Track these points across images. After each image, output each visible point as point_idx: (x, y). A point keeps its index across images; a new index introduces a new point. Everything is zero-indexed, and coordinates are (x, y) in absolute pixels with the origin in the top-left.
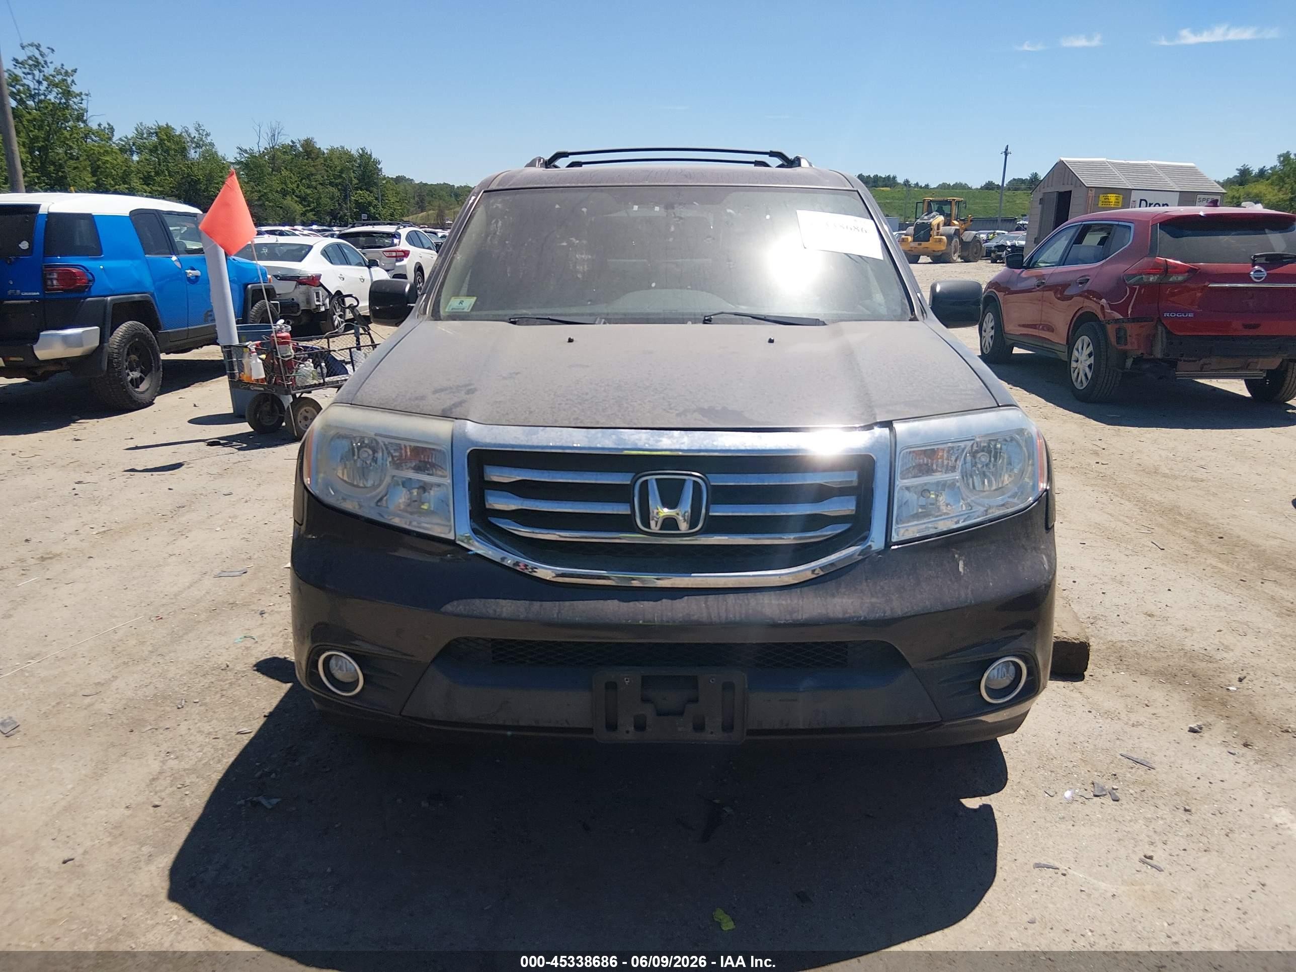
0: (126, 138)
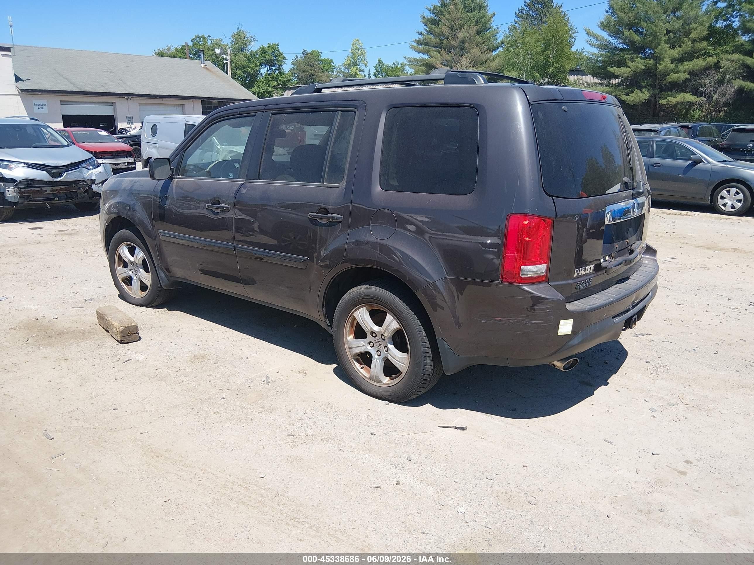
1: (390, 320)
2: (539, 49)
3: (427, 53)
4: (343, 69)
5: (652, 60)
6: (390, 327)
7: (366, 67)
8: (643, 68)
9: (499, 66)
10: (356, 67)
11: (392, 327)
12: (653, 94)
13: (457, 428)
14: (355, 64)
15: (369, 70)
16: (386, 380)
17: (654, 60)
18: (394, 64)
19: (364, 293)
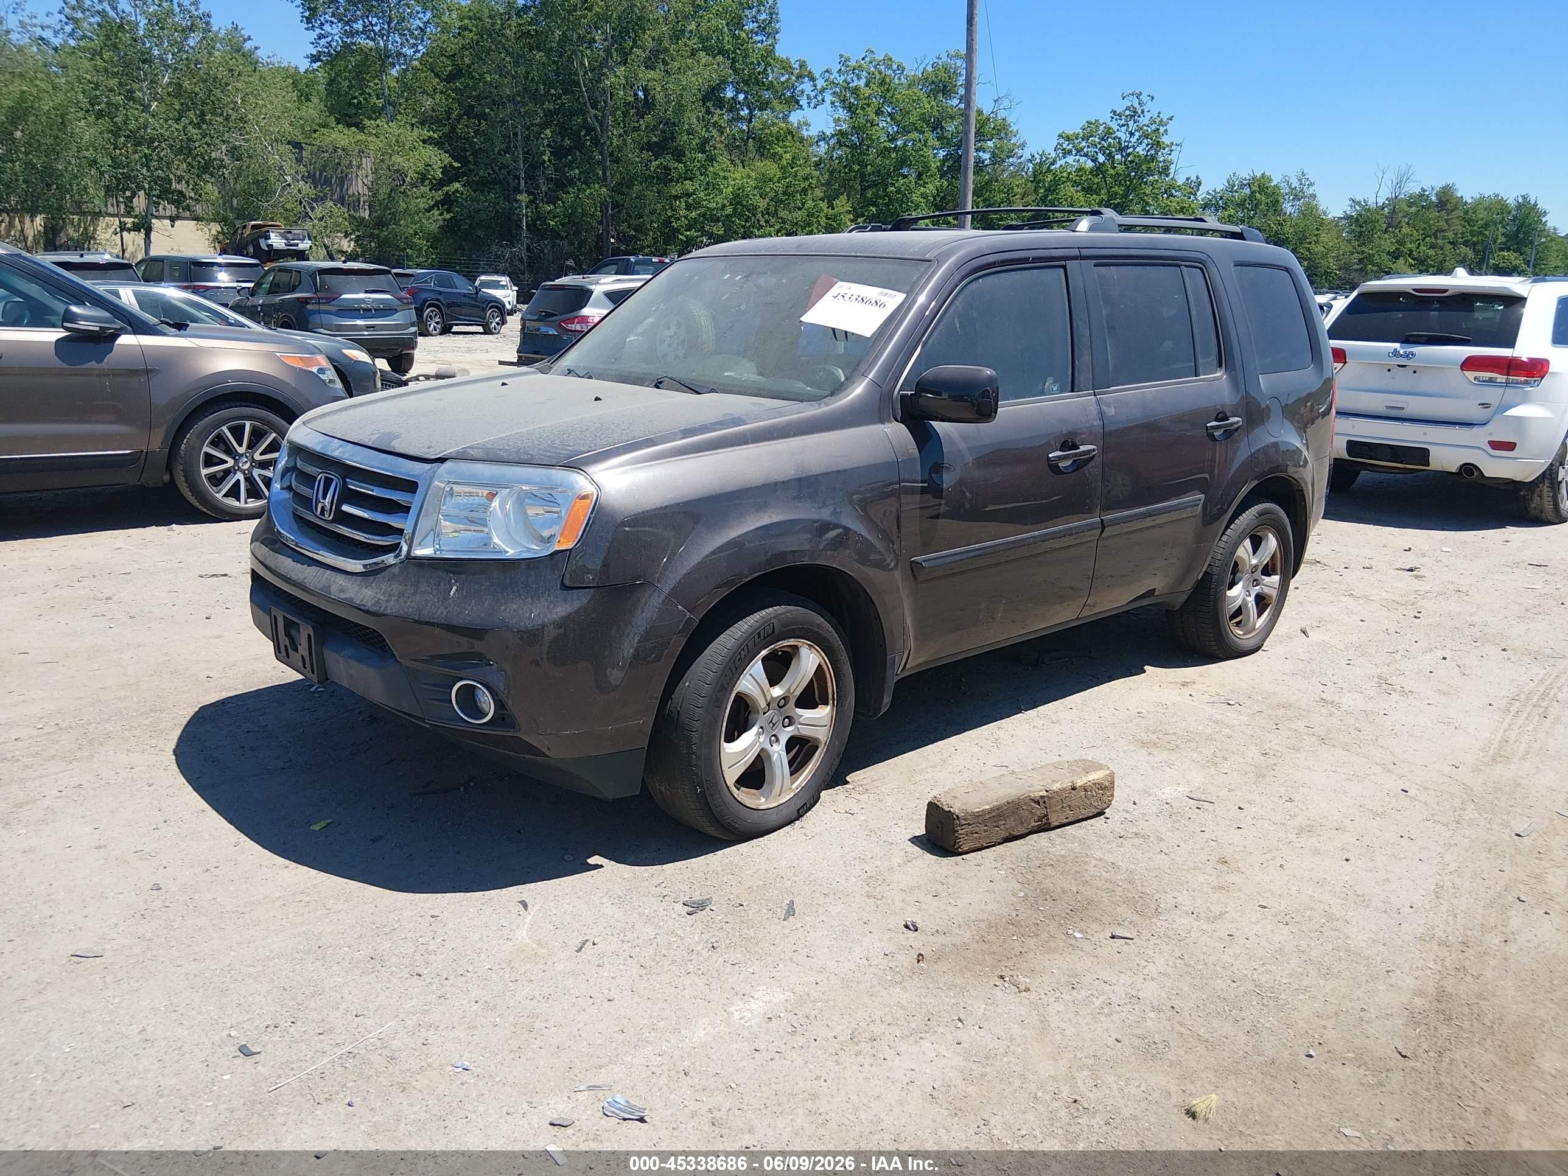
0: (1215, 191)
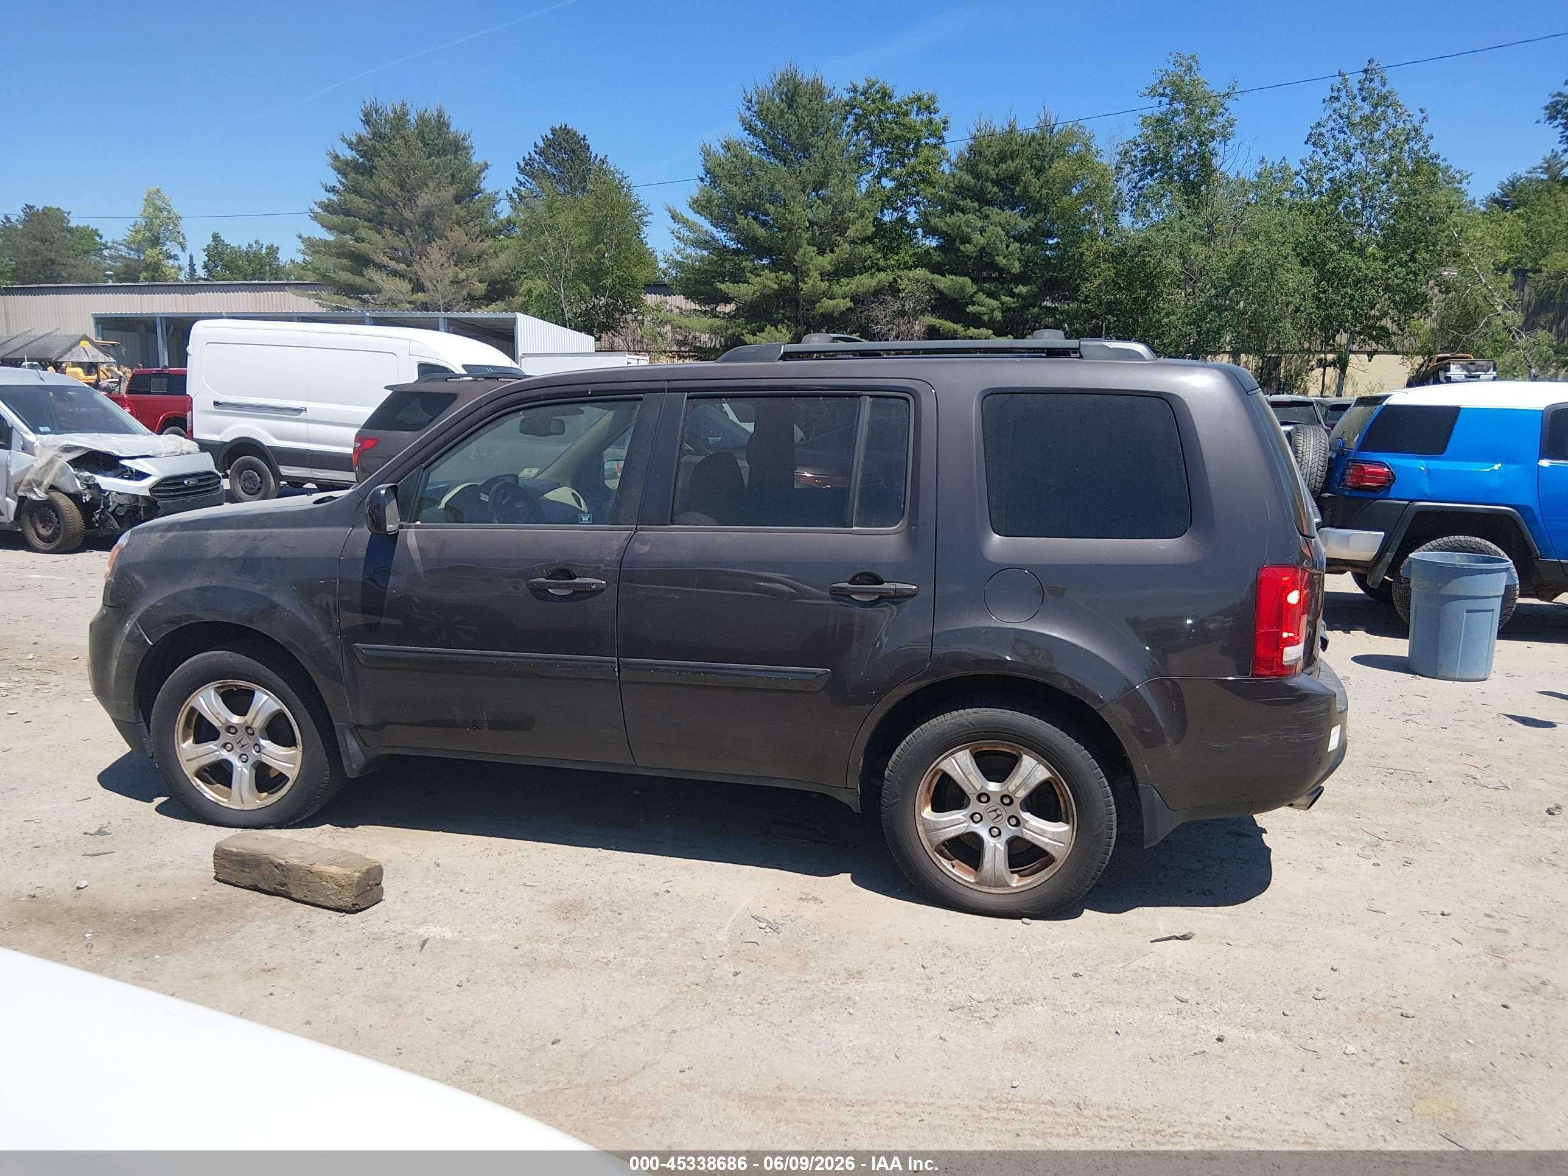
1: (1030, 767)
2: (584, 239)
3: (352, 230)
4: (124, 251)
5: (789, 274)
6: (1032, 779)
7: (183, 250)
8: (776, 287)
9: (508, 267)
10: (159, 248)
11: (1036, 779)
12: (795, 334)
13: (1177, 938)
14: (155, 242)
15: (191, 257)
16: (1015, 881)
17: (792, 273)
18: (250, 246)
19: (972, 724)
